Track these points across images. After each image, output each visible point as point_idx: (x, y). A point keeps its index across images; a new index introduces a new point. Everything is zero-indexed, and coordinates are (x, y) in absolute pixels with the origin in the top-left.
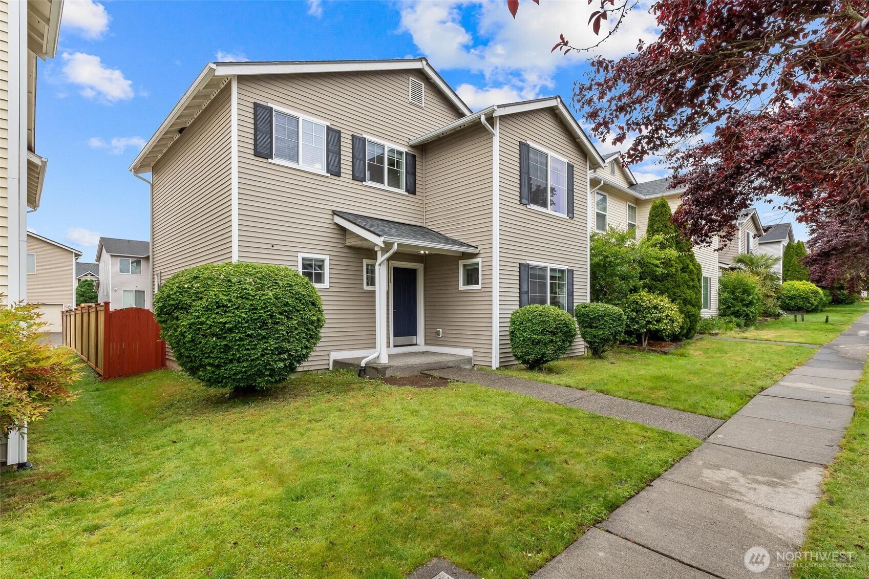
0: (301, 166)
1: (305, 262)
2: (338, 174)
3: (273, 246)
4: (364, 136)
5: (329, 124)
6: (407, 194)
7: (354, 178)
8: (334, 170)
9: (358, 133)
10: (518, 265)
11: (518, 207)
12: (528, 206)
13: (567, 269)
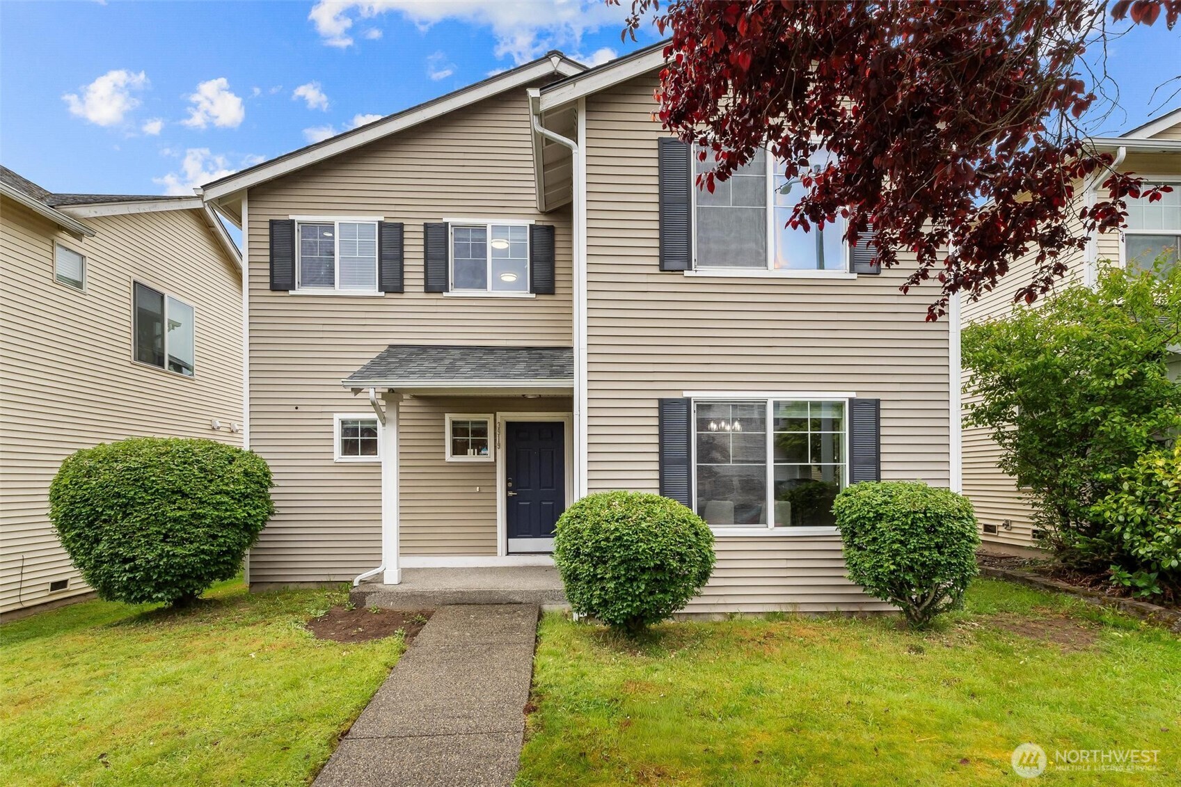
0: (338, 290)
1: (345, 426)
2: (400, 290)
3: (297, 408)
4: (445, 220)
5: (382, 219)
6: (533, 296)
7: (428, 289)
8: (392, 283)
9: (433, 219)
10: (656, 404)
11: (651, 279)
12: (687, 273)
13: (851, 400)
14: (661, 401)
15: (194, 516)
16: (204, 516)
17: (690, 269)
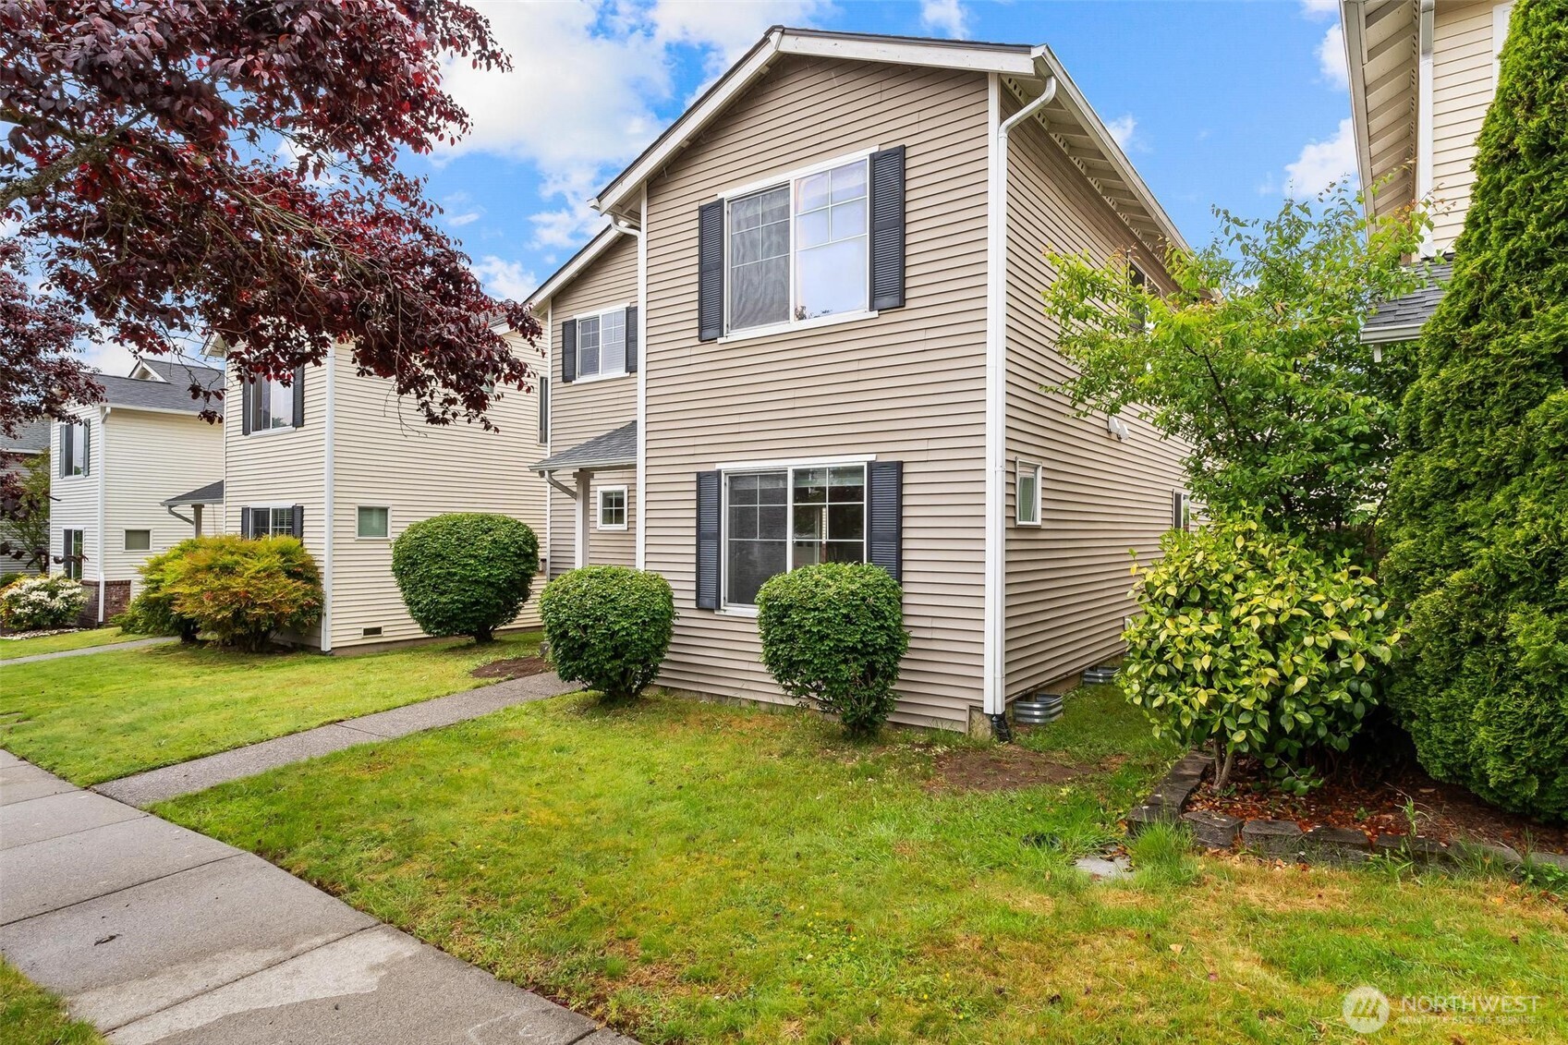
10: (694, 478)
11: (694, 351)
12: (720, 340)
13: (870, 464)
14: (698, 474)
15: (449, 573)
16: (455, 574)
17: (722, 335)
